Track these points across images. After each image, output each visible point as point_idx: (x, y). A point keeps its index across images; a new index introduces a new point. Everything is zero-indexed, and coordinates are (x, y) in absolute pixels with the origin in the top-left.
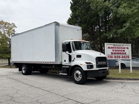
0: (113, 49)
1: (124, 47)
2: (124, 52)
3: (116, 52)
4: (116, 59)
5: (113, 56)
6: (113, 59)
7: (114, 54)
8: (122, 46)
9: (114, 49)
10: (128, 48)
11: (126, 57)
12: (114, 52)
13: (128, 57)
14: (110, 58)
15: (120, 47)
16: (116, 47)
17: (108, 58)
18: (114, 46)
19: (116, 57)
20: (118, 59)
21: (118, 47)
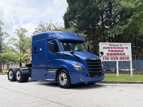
0: (109, 49)
1: (122, 46)
2: (123, 53)
3: (113, 53)
4: (113, 60)
5: (110, 57)
6: (110, 60)
7: (110, 55)
8: (120, 46)
10: (127, 48)
11: (125, 58)
12: (111, 52)
13: (128, 58)
14: (105, 60)
15: (118, 47)
16: (113, 46)
17: (103, 60)
18: (110, 46)
19: (113, 58)
20: (115, 60)
21: (115, 46)
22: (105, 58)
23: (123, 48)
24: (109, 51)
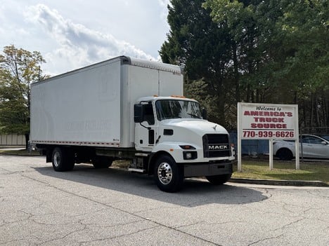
0: (256, 116)
1: (281, 111)
2: (281, 123)
3: (263, 123)
4: (263, 138)
5: (257, 132)
6: (257, 137)
7: (257, 128)
8: (276, 111)
9: (259, 116)
10: (290, 115)
11: (286, 134)
12: (259, 122)
13: (292, 135)
14: (248, 136)
15: (273, 111)
16: (263, 111)
17: (244, 136)
18: (258, 110)
19: (264, 134)
20: (268, 138)
21: (267, 111)
22: (247, 133)
23: (282, 114)
24: (256, 120)
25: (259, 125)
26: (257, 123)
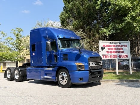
0: (109, 47)
1: (121, 44)
2: (122, 51)
3: (112, 51)
4: (113, 58)
5: (109, 55)
6: (109, 58)
7: (110, 53)
8: (119, 44)
10: (126, 46)
11: (124, 56)
13: (127, 56)
14: (105, 58)
15: (117, 45)
16: (112, 45)
17: (103, 58)
18: (109, 44)
19: (113, 56)
20: (115, 58)
21: (114, 45)
22: (105, 56)
23: (122, 46)
24: (109, 49)
25: (110, 52)
26: (109, 51)
